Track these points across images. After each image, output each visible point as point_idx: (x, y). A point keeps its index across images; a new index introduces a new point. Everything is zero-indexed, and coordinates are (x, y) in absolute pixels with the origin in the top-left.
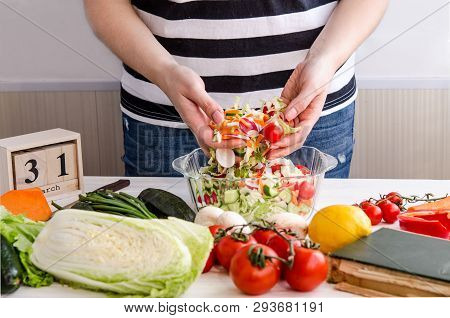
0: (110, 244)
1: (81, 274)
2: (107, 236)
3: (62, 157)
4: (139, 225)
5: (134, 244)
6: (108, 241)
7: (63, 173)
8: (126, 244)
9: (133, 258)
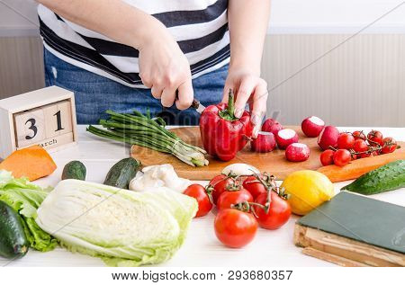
0: (108, 214)
1: (81, 238)
2: (106, 206)
3: (58, 114)
4: (133, 197)
5: (130, 214)
6: (106, 210)
7: (59, 128)
8: (123, 214)
9: (128, 227)
